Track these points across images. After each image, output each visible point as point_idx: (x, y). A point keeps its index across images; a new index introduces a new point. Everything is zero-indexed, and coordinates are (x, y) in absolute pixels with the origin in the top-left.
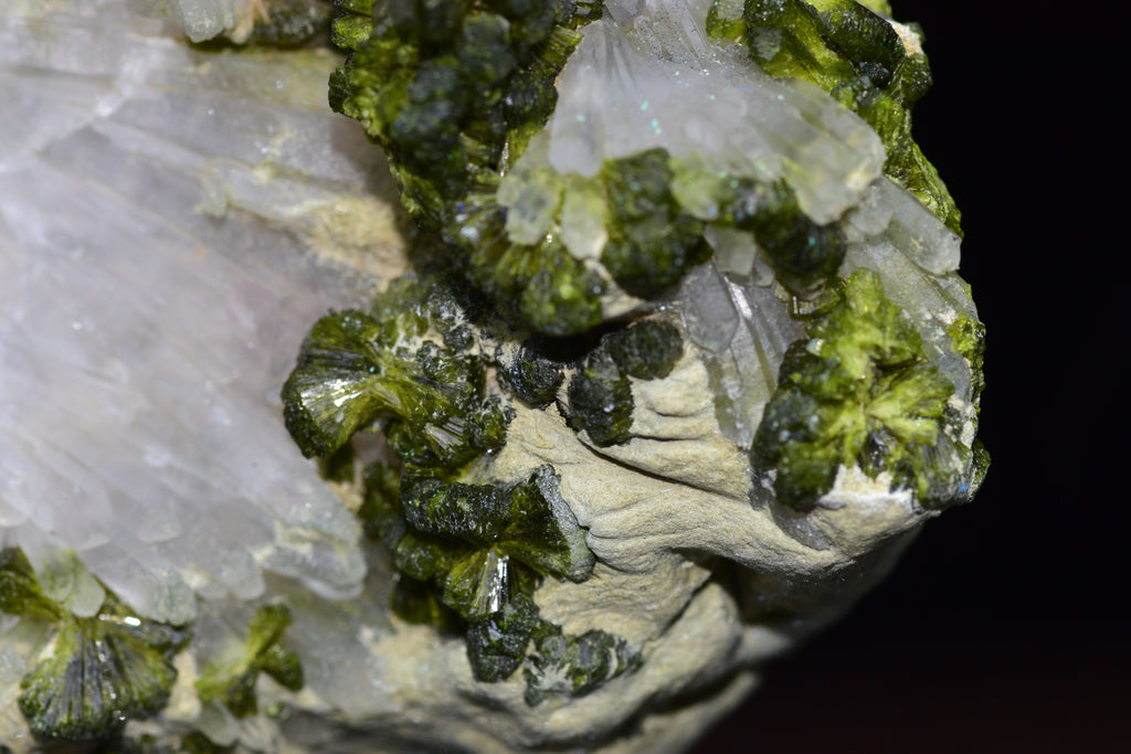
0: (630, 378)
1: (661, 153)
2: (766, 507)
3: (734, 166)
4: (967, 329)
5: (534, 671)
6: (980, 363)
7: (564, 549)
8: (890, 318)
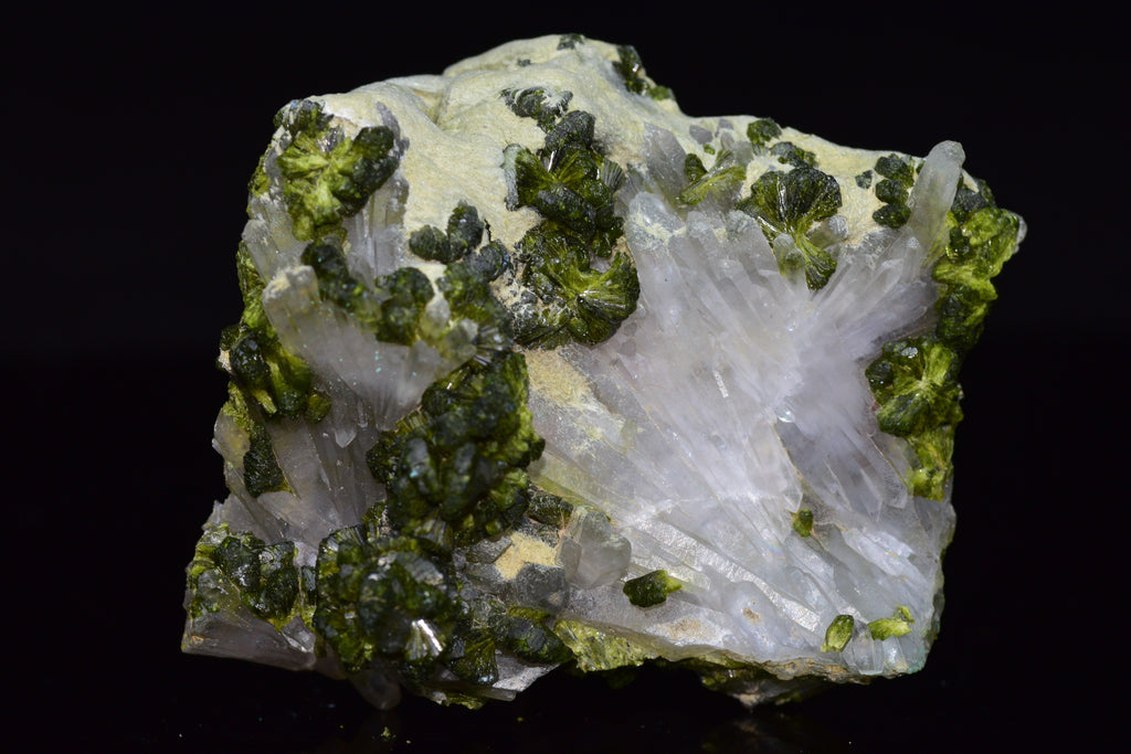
0: (445, 233)
1: (379, 338)
2: (401, 138)
3: (344, 317)
4: (257, 188)
5: (561, 109)
6: (258, 169)
7: (519, 162)
8: (296, 207)
